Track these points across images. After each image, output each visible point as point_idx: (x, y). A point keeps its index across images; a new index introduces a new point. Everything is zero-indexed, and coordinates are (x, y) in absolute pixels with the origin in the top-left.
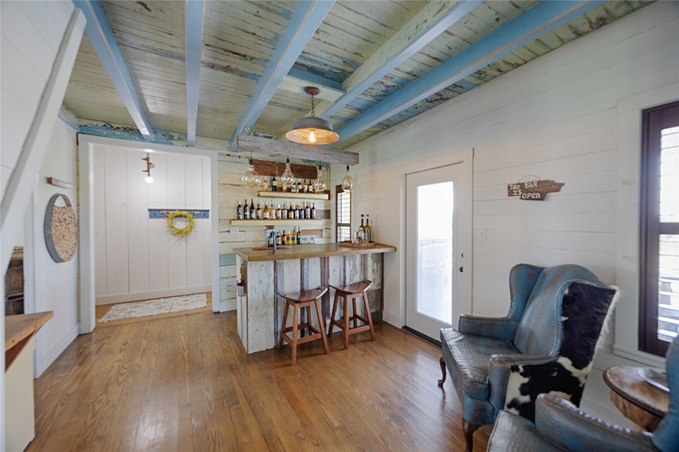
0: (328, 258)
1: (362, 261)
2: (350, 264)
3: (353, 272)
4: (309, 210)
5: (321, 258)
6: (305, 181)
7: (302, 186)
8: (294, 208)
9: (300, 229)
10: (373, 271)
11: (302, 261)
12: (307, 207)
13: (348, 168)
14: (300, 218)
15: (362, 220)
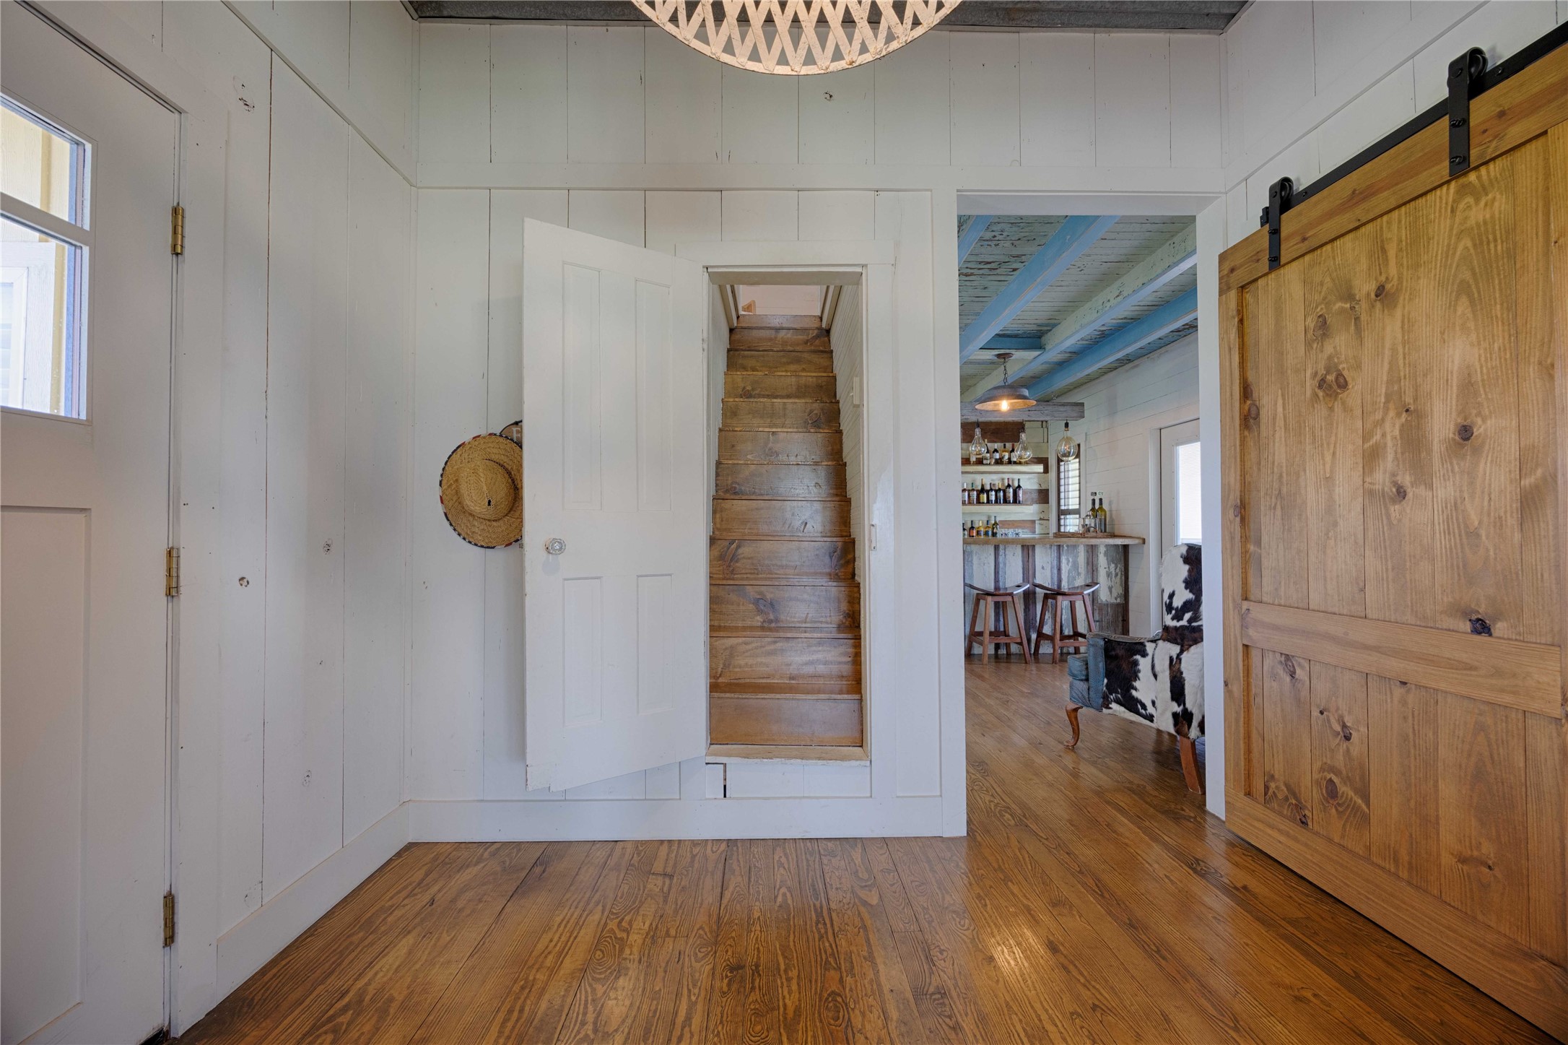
0: (1034, 546)
1: (1088, 559)
2: (1068, 561)
3: (1074, 573)
4: (1011, 490)
5: (1023, 546)
6: (1005, 447)
7: (1001, 455)
8: (988, 487)
9: (998, 520)
10: (1109, 575)
11: (996, 548)
12: (1009, 486)
13: (1067, 425)
14: (997, 502)
15: (1094, 500)
